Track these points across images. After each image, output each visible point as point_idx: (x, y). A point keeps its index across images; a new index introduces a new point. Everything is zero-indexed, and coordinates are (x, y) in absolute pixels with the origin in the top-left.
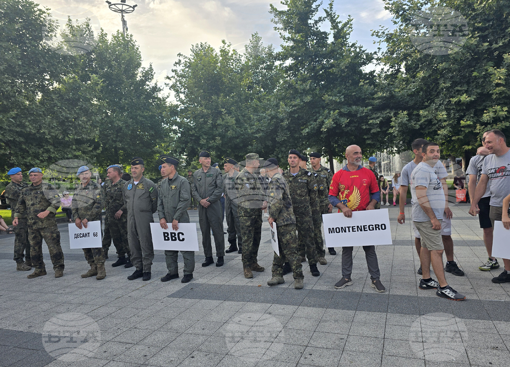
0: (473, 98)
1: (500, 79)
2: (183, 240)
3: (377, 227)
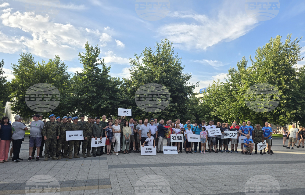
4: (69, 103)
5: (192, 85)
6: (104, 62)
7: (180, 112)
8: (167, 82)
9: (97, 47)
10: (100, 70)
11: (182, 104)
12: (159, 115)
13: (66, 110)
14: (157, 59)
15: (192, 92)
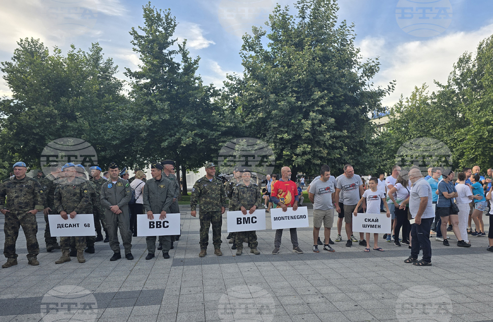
0: (290, 137)
1: (308, 127)
2: (168, 227)
3: (301, 217)
4: (115, 137)
5: (377, 89)
6: (186, 48)
7: (351, 151)
8: (324, 82)
9: (169, 14)
10: (179, 65)
11: (356, 133)
12: (306, 157)
13: (109, 151)
14: (299, 33)
15: (379, 105)
